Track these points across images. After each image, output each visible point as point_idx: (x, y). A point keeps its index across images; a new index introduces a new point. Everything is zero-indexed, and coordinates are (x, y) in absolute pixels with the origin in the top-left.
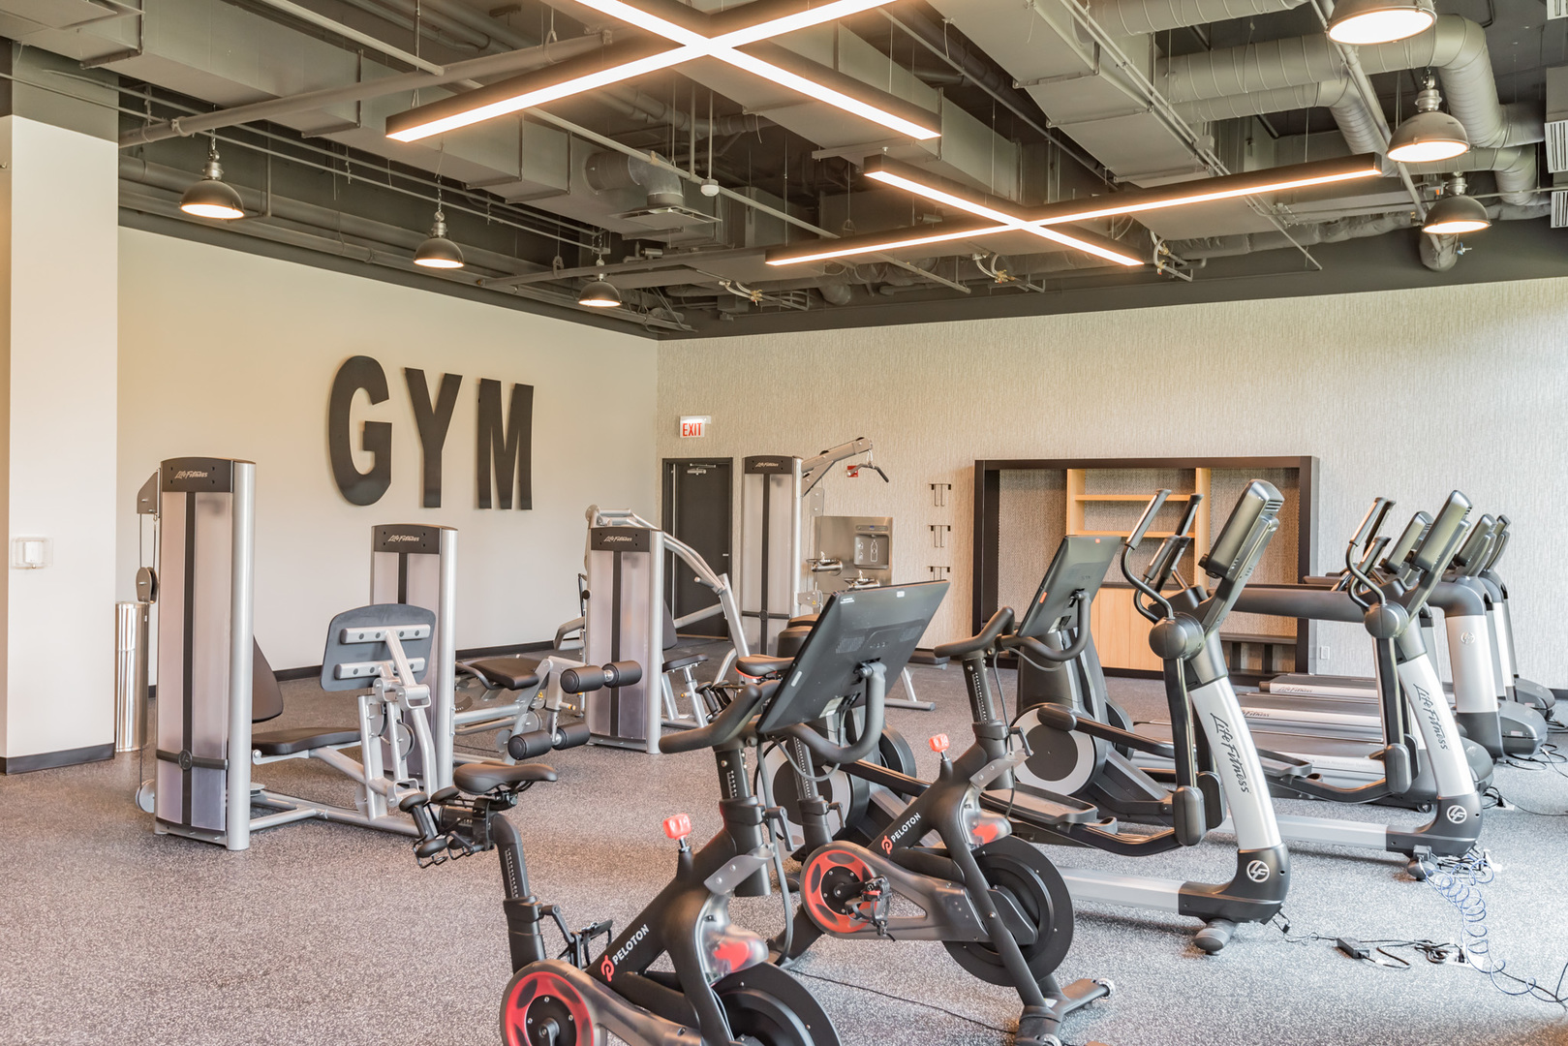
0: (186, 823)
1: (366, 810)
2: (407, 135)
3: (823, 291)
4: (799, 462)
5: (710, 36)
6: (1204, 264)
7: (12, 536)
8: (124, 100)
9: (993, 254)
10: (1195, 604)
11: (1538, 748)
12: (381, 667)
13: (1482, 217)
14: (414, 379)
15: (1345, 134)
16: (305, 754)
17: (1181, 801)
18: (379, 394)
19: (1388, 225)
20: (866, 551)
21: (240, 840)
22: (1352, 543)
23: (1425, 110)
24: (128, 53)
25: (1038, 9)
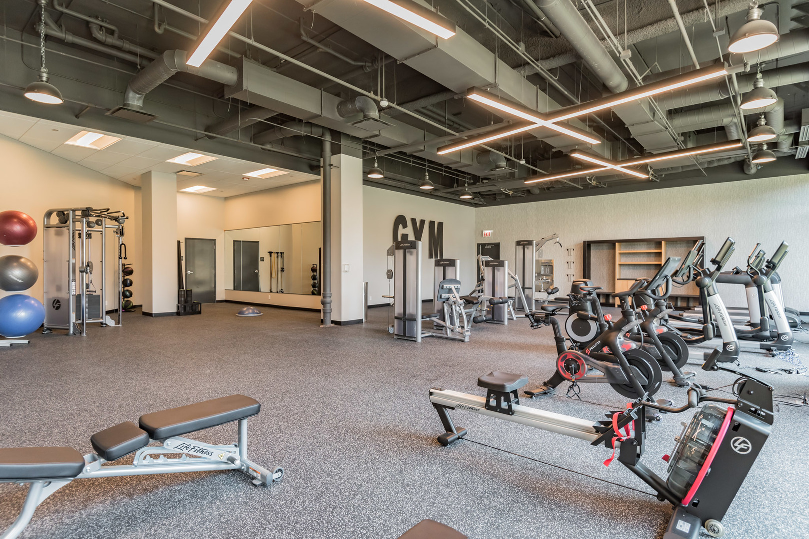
0: (405, 335)
1: (447, 334)
2: (441, 153)
3: (530, 190)
4: (534, 242)
5: (546, 120)
6: (663, 176)
7: (342, 264)
8: (364, 148)
9: (594, 176)
10: (708, 273)
11: (799, 326)
12: (451, 296)
13: (774, 157)
14: (414, 221)
15: (728, 133)
16: (428, 319)
17: (705, 328)
18: (405, 226)
19: (732, 160)
20: (545, 270)
21: (419, 340)
22: (750, 257)
23: (761, 125)
24: (376, 136)
25: (642, 105)
